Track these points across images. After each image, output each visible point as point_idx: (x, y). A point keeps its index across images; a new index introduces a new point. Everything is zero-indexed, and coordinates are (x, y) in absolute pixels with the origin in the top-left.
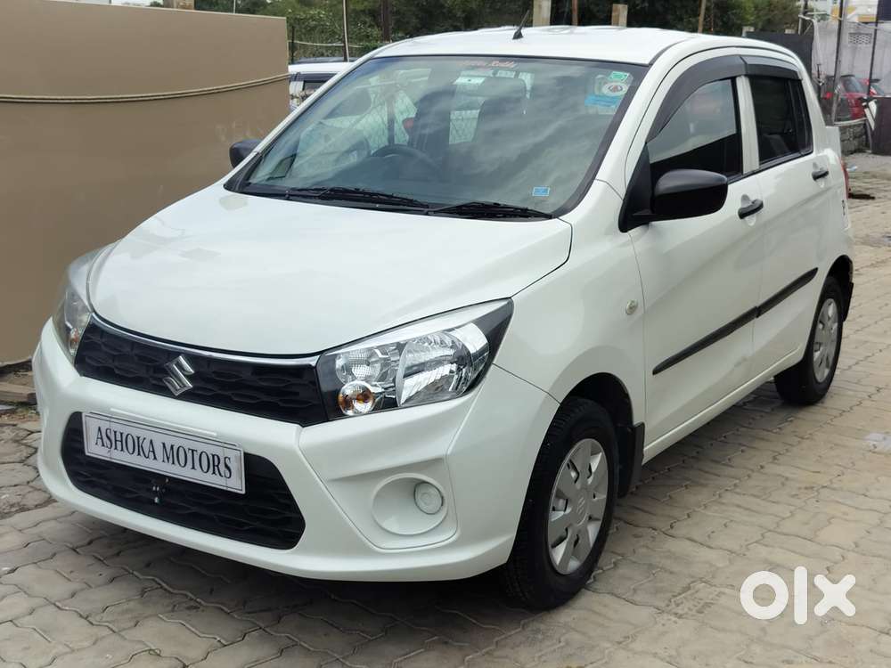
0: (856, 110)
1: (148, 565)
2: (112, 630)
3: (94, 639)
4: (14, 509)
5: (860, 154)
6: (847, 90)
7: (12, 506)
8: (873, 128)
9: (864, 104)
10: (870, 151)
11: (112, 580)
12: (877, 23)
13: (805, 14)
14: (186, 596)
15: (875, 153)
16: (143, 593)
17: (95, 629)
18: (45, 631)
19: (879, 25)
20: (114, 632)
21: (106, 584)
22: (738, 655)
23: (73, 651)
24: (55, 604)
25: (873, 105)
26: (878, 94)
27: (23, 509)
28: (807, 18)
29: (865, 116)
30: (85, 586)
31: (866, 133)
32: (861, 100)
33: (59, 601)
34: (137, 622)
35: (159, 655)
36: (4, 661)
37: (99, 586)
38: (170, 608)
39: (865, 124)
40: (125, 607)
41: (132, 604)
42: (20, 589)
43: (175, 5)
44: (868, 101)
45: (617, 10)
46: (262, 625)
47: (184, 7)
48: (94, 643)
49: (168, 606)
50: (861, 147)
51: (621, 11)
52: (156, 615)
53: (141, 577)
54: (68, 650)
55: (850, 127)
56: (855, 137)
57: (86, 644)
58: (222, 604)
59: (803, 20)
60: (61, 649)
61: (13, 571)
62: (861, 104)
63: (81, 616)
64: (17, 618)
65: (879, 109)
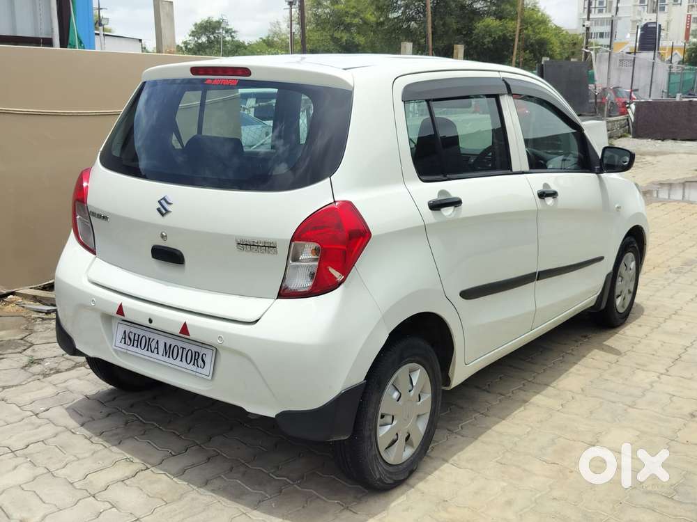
0: (623, 109)
1: (132, 406)
2: (104, 446)
3: (93, 452)
4: (52, 372)
5: (625, 139)
6: (617, 96)
7: (51, 370)
8: (633, 120)
9: (627, 106)
10: (631, 136)
11: (108, 415)
12: (635, 53)
13: (586, 48)
14: (154, 425)
15: (634, 137)
16: (126, 423)
17: (93, 446)
18: (61, 447)
19: (637, 54)
20: (106, 447)
21: (103, 418)
22: (496, 459)
23: (79, 459)
24: (71, 431)
25: (633, 106)
26: (638, 99)
27: (58, 371)
28: (587, 51)
29: (628, 113)
30: (91, 419)
31: (628, 125)
32: (625, 103)
33: (73, 429)
34: (121, 441)
35: (132, 462)
36: (35, 466)
37: (100, 419)
38: (143, 432)
39: (628, 119)
40: (114, 432)
41: (119, 431)
42: (50, 421)
43: (164, 51)
44: (630, 104)
45: (457, 48)
46: (199, 443)
47: (169, 53)
48: (93, 454)
49: (141, 431)
50: (625, 134)
51: (460, 49)
52: (133, 437)
53: (127, 414)
54: (75, 458)
55: (617, 121)
56: (621, 127)
57: (87, 455)
58: (176, 430)
59: (586, 52)
60: (72, 458)
61: (47, 410)
62: (625, 105)
63: (86, 438)
64: (45, 440)
65: (636, 109)
